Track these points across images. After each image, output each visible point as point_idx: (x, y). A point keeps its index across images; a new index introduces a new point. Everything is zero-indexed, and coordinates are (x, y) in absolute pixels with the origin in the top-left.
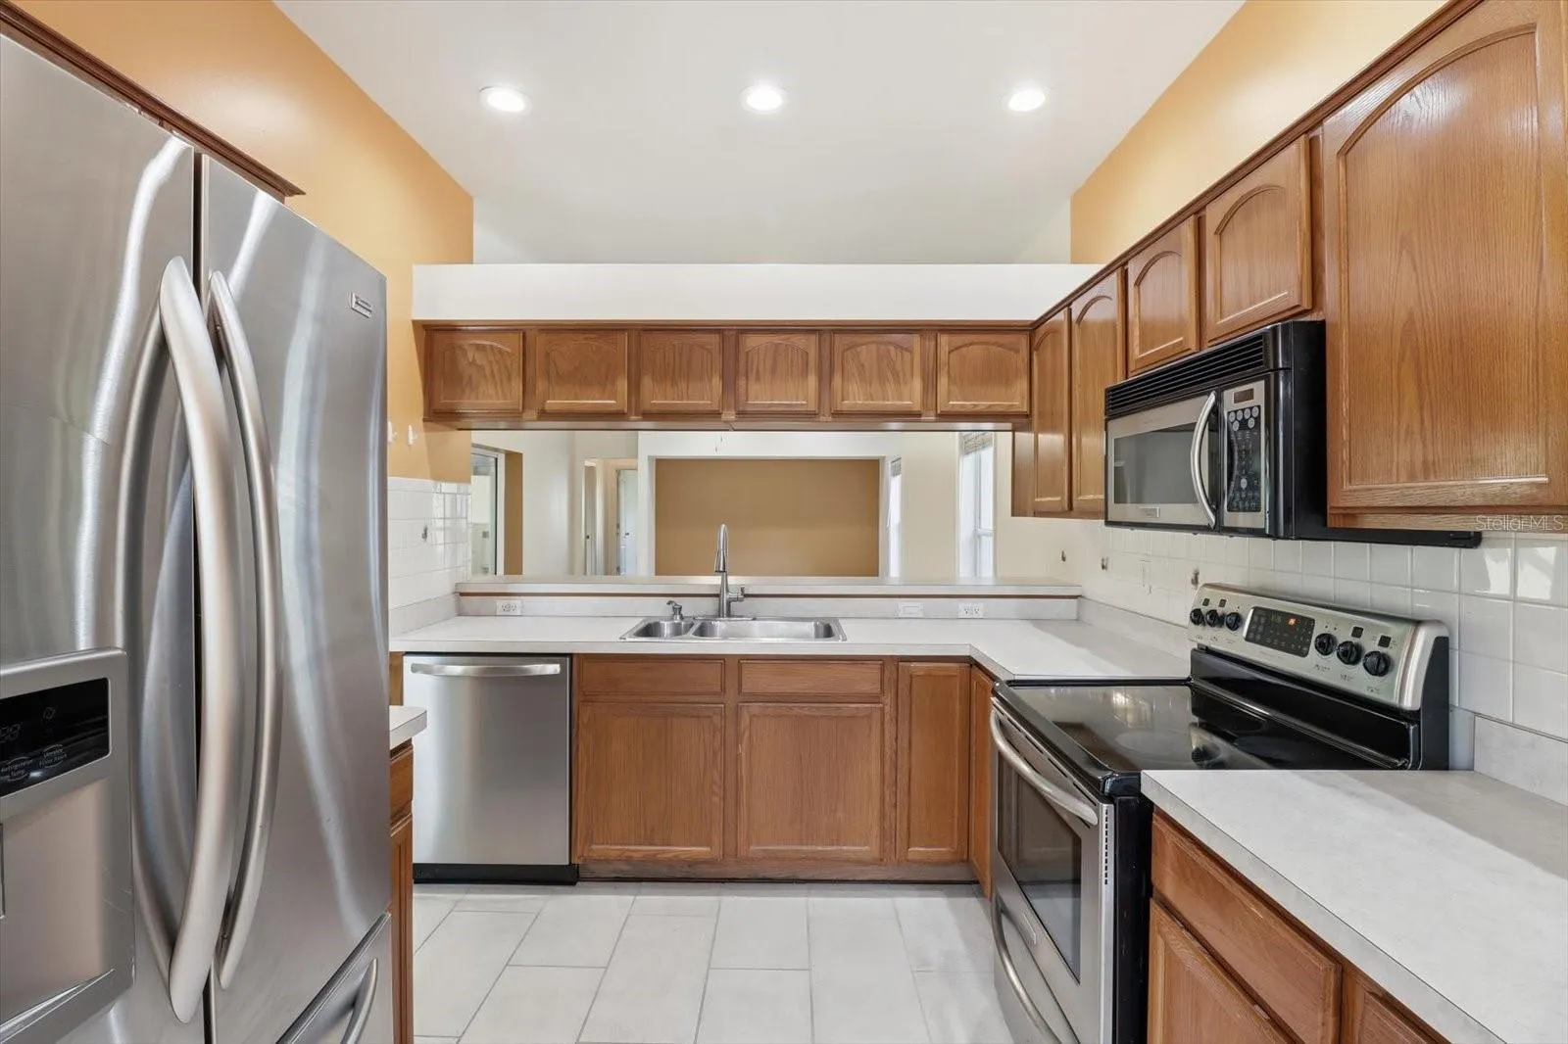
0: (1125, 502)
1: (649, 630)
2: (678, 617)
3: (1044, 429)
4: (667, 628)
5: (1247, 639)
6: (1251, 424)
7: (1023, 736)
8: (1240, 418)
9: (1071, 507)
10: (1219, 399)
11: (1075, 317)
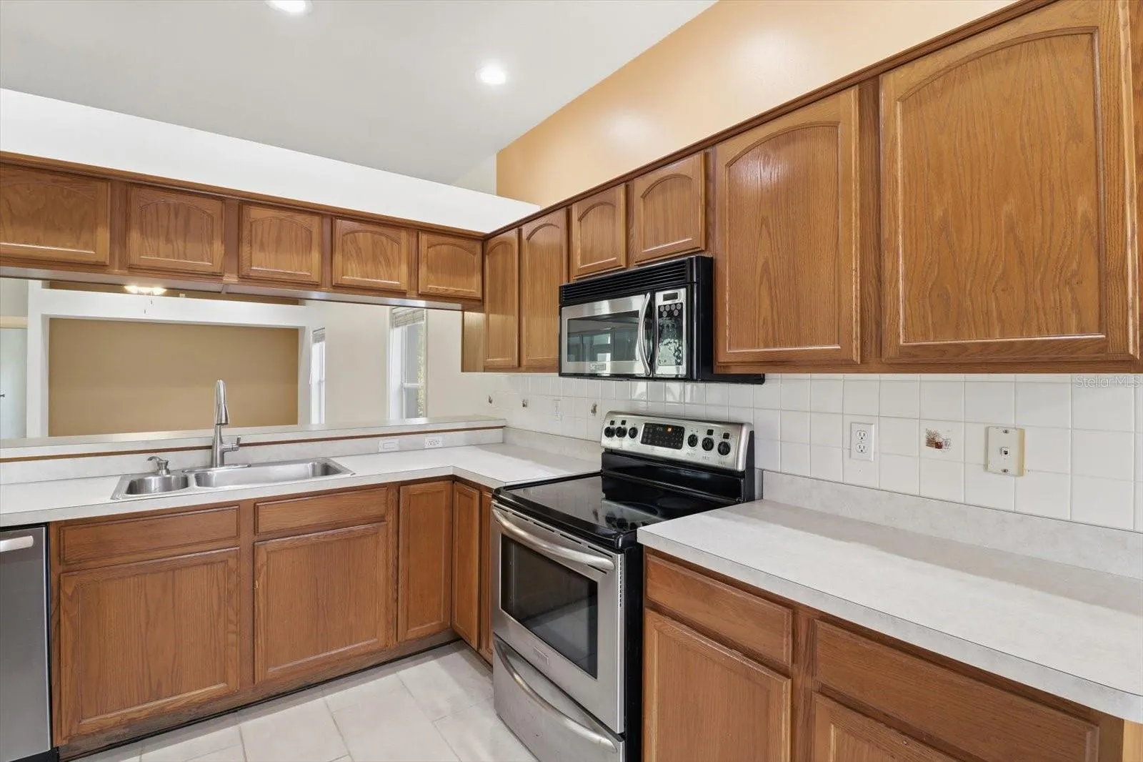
0: (584, 360)
1: (135, 488)
2: (164, 472)
3: (494, 311)
4: (154, 482)
5: (642, 442)
6: (676, 313)
7: (532, 523)
8: (668, 310)
9: (520, 365)
10: (653, 299)
11: (525, 235)
